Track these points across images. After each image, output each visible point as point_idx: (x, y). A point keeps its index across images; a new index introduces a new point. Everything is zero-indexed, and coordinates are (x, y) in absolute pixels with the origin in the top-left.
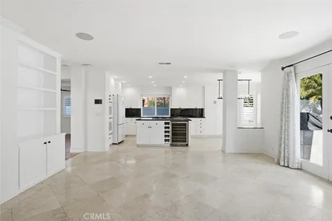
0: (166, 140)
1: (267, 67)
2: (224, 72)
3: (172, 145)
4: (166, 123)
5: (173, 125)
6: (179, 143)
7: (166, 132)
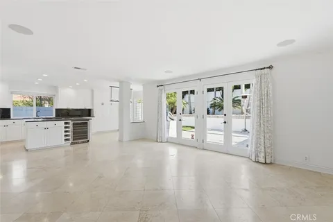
0: (66, 140)
1: (147, 84)
2: (121, 82)
3: (72, 144)
4: (66, 123)
5: (74, 124)
6: (80, 141)
7: (66, 131)
